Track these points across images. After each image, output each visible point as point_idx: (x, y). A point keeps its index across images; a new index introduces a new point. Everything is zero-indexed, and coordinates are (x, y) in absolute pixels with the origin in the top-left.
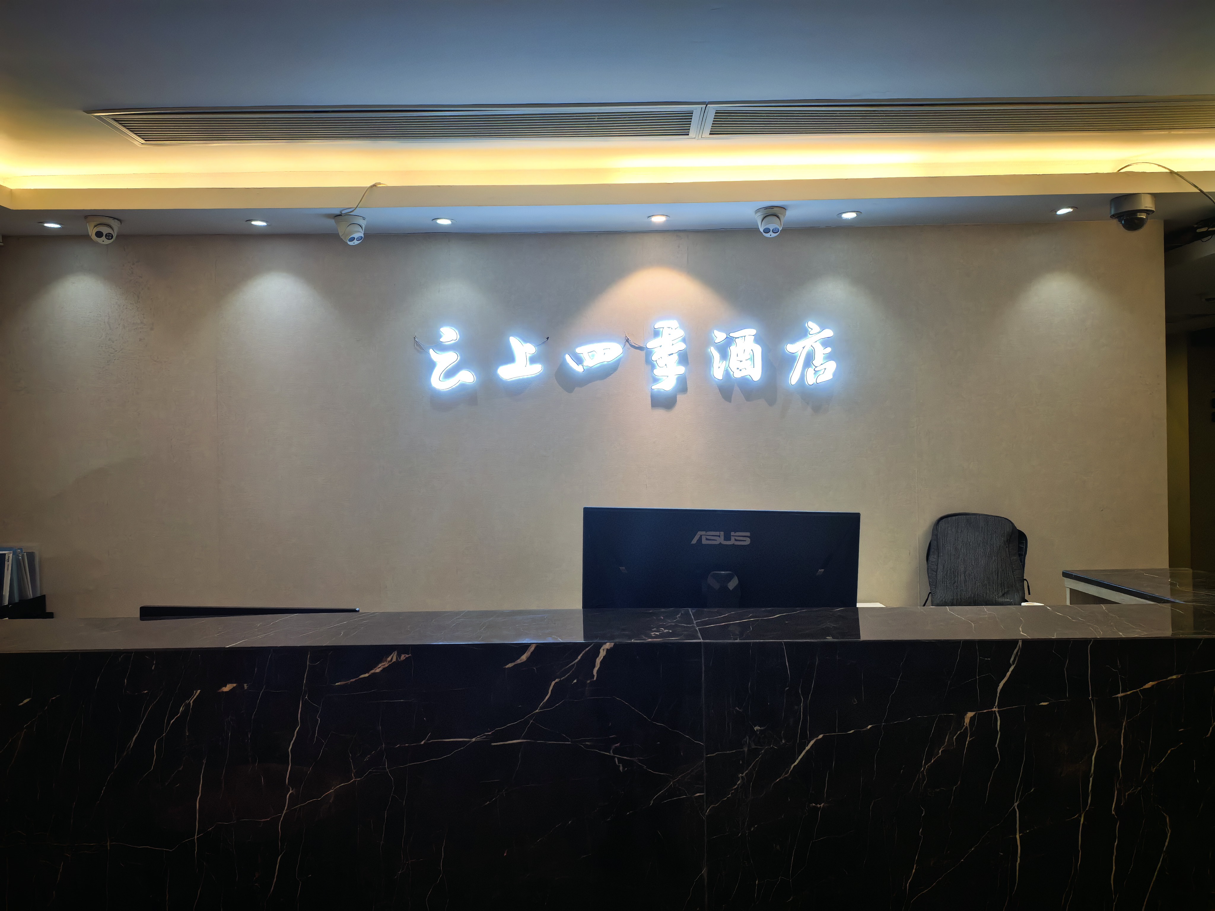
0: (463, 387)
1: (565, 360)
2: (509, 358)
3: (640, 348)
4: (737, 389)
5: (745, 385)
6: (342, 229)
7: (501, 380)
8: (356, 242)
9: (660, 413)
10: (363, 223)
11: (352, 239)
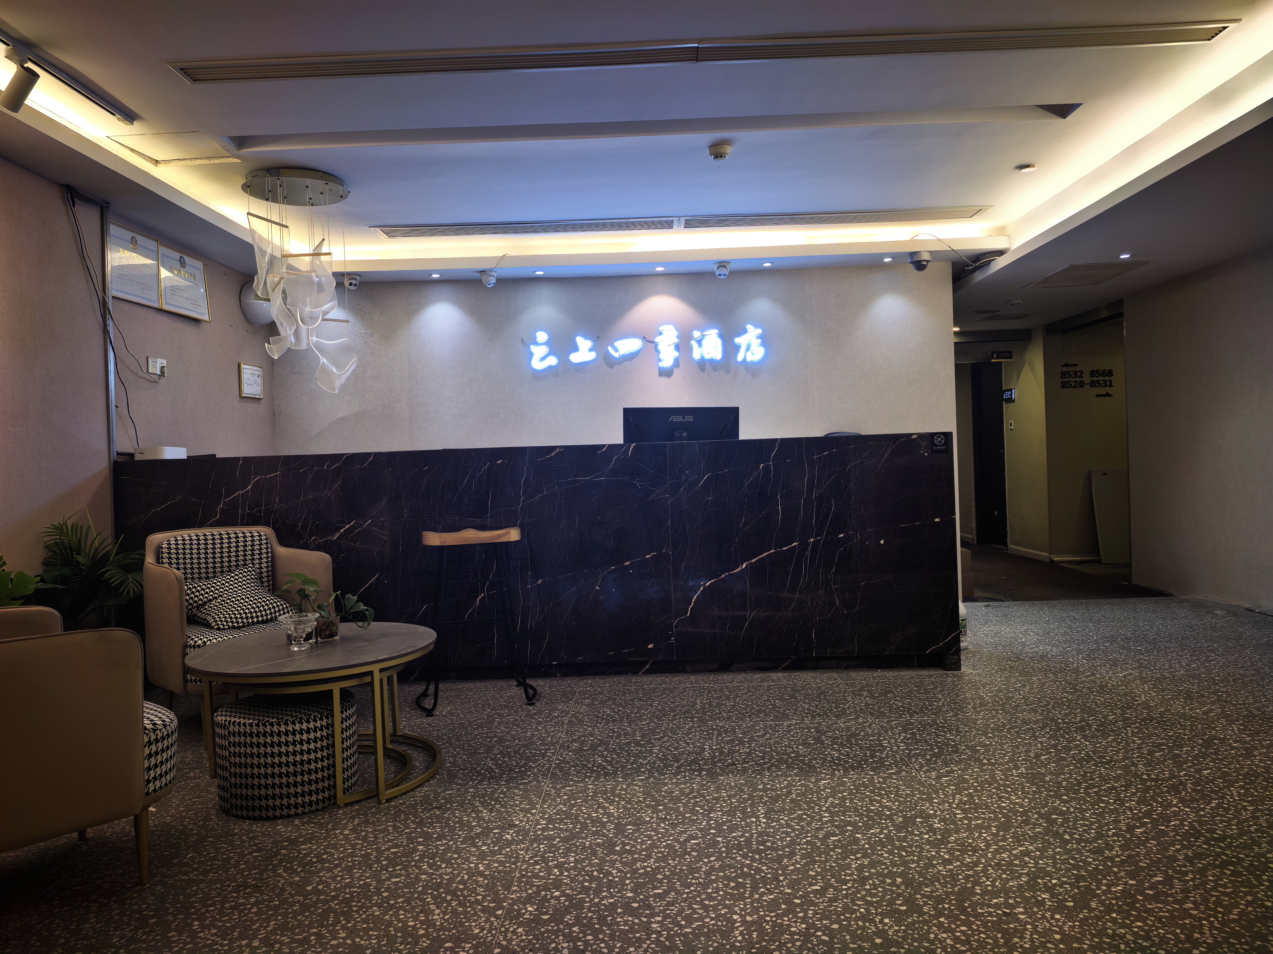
0: (550, 367)
1: (608, 350)
2: (576, 349)
3: (652, 342)
4: (708, 364)
5: (712, 361)
6: (484, 280)
7: (571, 362)
8: (491, 285)
9: (664, 379)
10: (495, 275)
11: (490, 284)
